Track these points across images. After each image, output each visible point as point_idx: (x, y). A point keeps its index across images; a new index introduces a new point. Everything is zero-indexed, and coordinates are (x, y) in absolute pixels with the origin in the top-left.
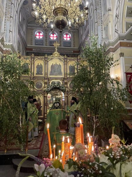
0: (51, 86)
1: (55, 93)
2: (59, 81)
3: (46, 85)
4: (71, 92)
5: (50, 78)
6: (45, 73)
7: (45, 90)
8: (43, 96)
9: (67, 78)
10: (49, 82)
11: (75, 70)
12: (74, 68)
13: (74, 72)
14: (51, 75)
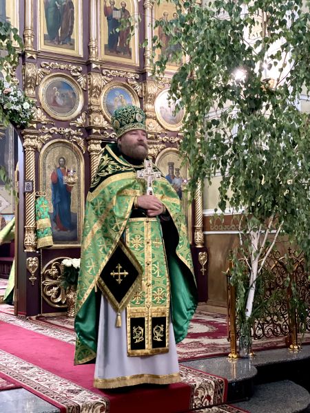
4: (55, 128)
9: (37, 55)
11: (73, 23)
12: (70, 10)
13: (70, 29)
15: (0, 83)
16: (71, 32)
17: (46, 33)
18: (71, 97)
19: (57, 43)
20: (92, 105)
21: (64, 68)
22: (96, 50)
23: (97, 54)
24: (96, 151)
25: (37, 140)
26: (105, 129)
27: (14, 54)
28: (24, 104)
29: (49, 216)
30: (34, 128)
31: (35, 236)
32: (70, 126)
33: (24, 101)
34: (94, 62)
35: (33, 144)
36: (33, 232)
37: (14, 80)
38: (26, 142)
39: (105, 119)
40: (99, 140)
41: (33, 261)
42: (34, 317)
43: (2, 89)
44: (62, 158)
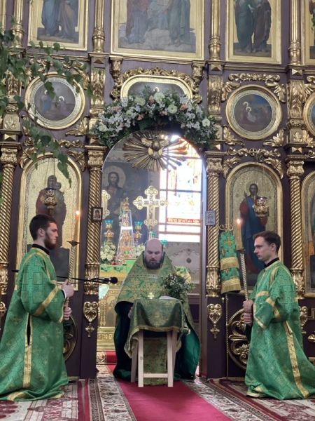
0: (130, 103)
1: (150, 151)
2: (173, 82)
3: (97, 102)
4: (245, 150)
5: (122, 61)
6: (94, 28)
7: (90, 132)
8: (80, 167)
9: (223, 66)
10: (115, 88)
11: (269, 26)
12: (266, 12)
13: (265, 34)
14: (130, 43)
15: (176, 99)
16: (267, 37)
17: (236, 41)
18: (266, 112)
19: (249, 51)
20: (291, 118)
21: (258, 79)
22: (298, 53)
23: (300, 58)
24: (297, 174)
25: (222, 164)
26: (310, 148)
27: (197, 67)
28: (203, 122)
29: (235, 254)
30: (217, 150)
31: (218, 278)
32: (264, 146)
33: (204, 117)
34: (294, 67)
35: (216, 168)
36: (215, 273)
37: (196, 97)
38: (209, 166)
39: (311, 135)
40: (301, 160)
41: (215, 309)
42: (216, 380)
43: (178, 105)
44: (253, 185)
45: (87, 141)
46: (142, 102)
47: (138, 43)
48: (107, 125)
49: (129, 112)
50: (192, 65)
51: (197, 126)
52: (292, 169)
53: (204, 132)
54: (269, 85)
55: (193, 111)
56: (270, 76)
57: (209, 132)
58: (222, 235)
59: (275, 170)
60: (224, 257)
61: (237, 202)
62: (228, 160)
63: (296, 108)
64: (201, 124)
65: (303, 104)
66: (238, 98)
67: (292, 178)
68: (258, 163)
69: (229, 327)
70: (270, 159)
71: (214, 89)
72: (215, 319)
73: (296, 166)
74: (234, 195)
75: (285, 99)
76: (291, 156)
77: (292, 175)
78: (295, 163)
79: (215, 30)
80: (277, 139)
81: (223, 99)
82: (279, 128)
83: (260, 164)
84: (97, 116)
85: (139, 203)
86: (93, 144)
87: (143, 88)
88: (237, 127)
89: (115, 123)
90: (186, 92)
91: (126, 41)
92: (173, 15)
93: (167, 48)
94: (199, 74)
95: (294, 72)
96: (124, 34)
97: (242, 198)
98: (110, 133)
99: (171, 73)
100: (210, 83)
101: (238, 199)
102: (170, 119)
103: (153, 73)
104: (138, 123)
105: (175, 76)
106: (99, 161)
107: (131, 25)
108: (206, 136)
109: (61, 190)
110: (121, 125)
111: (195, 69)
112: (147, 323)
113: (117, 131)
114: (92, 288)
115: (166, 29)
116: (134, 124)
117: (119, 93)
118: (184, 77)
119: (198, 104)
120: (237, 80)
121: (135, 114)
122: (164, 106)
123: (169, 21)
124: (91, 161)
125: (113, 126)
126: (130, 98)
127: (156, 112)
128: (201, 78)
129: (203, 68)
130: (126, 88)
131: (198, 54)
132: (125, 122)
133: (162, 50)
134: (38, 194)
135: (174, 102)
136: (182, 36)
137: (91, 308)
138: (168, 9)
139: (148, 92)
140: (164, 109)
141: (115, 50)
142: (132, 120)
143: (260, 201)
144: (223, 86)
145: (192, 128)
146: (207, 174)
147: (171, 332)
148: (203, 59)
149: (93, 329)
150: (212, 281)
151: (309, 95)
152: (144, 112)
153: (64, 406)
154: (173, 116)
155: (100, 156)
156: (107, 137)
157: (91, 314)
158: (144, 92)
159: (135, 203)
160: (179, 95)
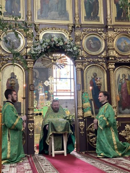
0: (44, 42)
1: (53, 61)
2: (61, 33)
3: (30, 42)
4: (91, 59)
5: (39, 25)
6: (27, 11)
7: (28, 54)
8: (24, 69)
9: (81, 26)
10: (37, 36)
11: (98, 9)
12: (97, 4)
13: (97, 12)
14: (42, 17)
15: (62, 39)
16: (98, 14)
17: (85, 15)
18: (99, 44)
19: (91, 19)
20: (109, 46)
21: (95, 30)
22: (110, 20)
23: (111, 21)
24: (112, 68)
25: (82, 65)
26: (117, 58)
27: (70, 26)
28: (74, 48)
29: (89, 101)
30: (80, 59)
31: (83, 111)
32: (98, 57)
33: (74, 47)
34: (109, 25)
35: (80, 67)
36: (81, 109)
37: (70, 38)
38: (77, 66)
39: (117, 53)
40: (113, 63)
41: (82, 124)
42: (84, 153)
43: (63, 42)
44: (95, 73)
45: (26, 58)
46: (49, 41)
47: (46, 17)
48: (35, 51)
49: (43, 45)
50: (68, 25)
51: (71, 50)
52: (110, 66)
53: (74, 52)
54: (99, 33)
55: (70, 44)
56: (100, 29)
57: (76, 52)
58: (83, 94)
59: (103, 67)
60: (84, 103)
61: (89, 80)
62: (84, 64)
63: (110, 42)
64: (73, 49)
65: (113, 40)
66: (87, 38)
67: (110, 70)
68: (96, 65)
69: (88, 131)
70: (101, 62)
71: (77, 35)
72: (82, 128)
73: (112, 65)
74: (87, 78)
75: (106, 38)
76: (110, 61)
77: (110, 69)
78: (111, 64)
79: (77, 12)
80: (103, 54)
81: (81, 39)
82: (104, 50)
83: (97, 65)
84: (30, 47)
85: (46, 83)
86: (29, 59)
87: (49, 35)
88: (87, 50)
89: (38, 50)
90: (66, 37)
91: (40, 16)
92: (60, 5)
93: (57, 19)
94: (71, 29)
95: (109, 27)
96: (39, 14)
97: (91, 79)
98: (36, 54)
99: (60, 29)
100: (76, 32)
101: (89, 79)
102: (60, 48)
103: (52, 29)
104: (47, 49)
105: (61, 30)
106: (32, 66)
107: (42, 10)
108: (75, 54)
109: (17, 78)
110: (40, 51)
111: (69, 27)
112: (55, 130)
113: (39, 53)
114: (31, 118)
115: (57, 11)
116: (46, 50)
117: (39, 38)
118: (65, 30)
119: (71, 41)
120: (86, 31)
121: (46, 46)
122: (58, 42)
123: (58, 8)
124: (29, 66)
125: (37, 51)
126: (44, 39)
127: (55, 45)
128: (72, 31)
129: (73, 27)
130: (41, 36)
131: (70, 21)
132: (42, 49)
133: (56, 20)
134: (7, 80)
135: (62, 41)
136: (63, 14)
137: (31, 126)
138: (57, 3)
139: (51, 37)
140: (58, 44)
141: (36, 20)
142: (45, 49)
143: (98, 80)
144: (81, 33)
145: (70, 51)
146: (76, 69)
147: (65, 134)
148: (72, 23)
149: (32, 134)
150: (80, 112)
151: (115, 36)
152: (50, 45)
153: (24, 165)
154: (62, 46)
155: (32, 64)
156: (34, 56)
157: (31, 128)
158: (49, 37)
159: (45, 83)
160: (63, 38)
